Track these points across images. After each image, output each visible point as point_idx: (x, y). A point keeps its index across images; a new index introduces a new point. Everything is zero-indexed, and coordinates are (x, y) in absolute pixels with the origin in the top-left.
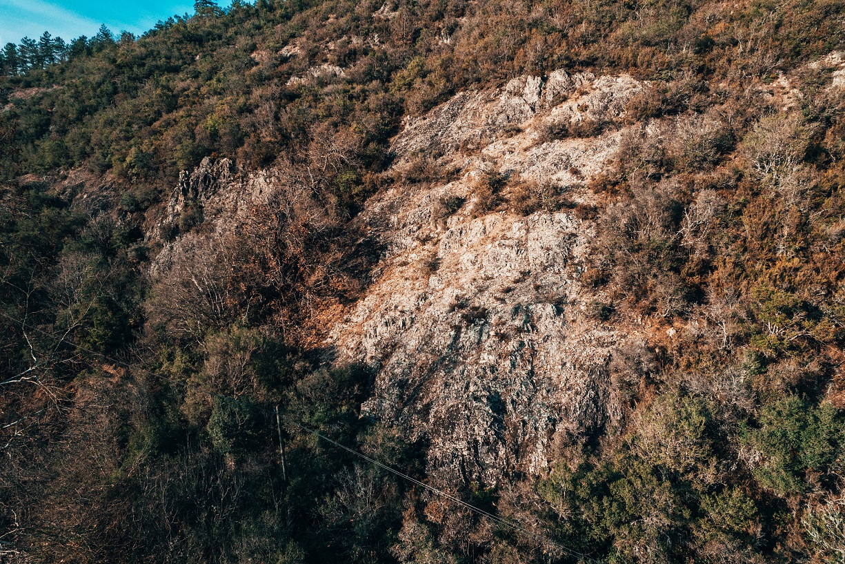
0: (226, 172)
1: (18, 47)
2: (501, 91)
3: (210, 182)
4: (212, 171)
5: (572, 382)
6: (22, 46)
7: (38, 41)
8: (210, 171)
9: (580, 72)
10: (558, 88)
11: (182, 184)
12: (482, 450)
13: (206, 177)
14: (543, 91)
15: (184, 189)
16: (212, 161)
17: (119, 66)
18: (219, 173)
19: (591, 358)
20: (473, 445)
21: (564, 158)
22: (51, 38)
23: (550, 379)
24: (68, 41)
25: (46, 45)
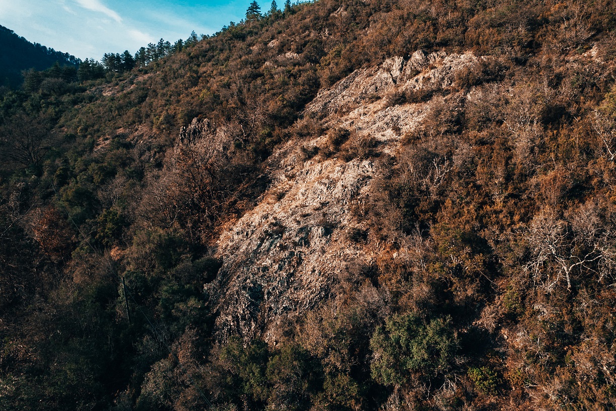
0: (206, 127)
1: (146, 50)
2: (379, 68)
3: (197, 133)
4: (199, 127)
5: (313, 284)
6: (148, 49)
7: (157, 44)
8: (197, 127)
9: (436, 51)
10: (415, 64)
11: (181, 135)
12: (242, 323)
13: (195, 130)
14: (404, 68)
15: (182, 138)
16: (199, 121)
17: (192, 58)
18: (202, 128)
19: (334, 268)
20: (236, 319)
21: (395, 119)
22: (164, 42)
23: (302, 281)
24: (172, 44)
25: (161, 46)
